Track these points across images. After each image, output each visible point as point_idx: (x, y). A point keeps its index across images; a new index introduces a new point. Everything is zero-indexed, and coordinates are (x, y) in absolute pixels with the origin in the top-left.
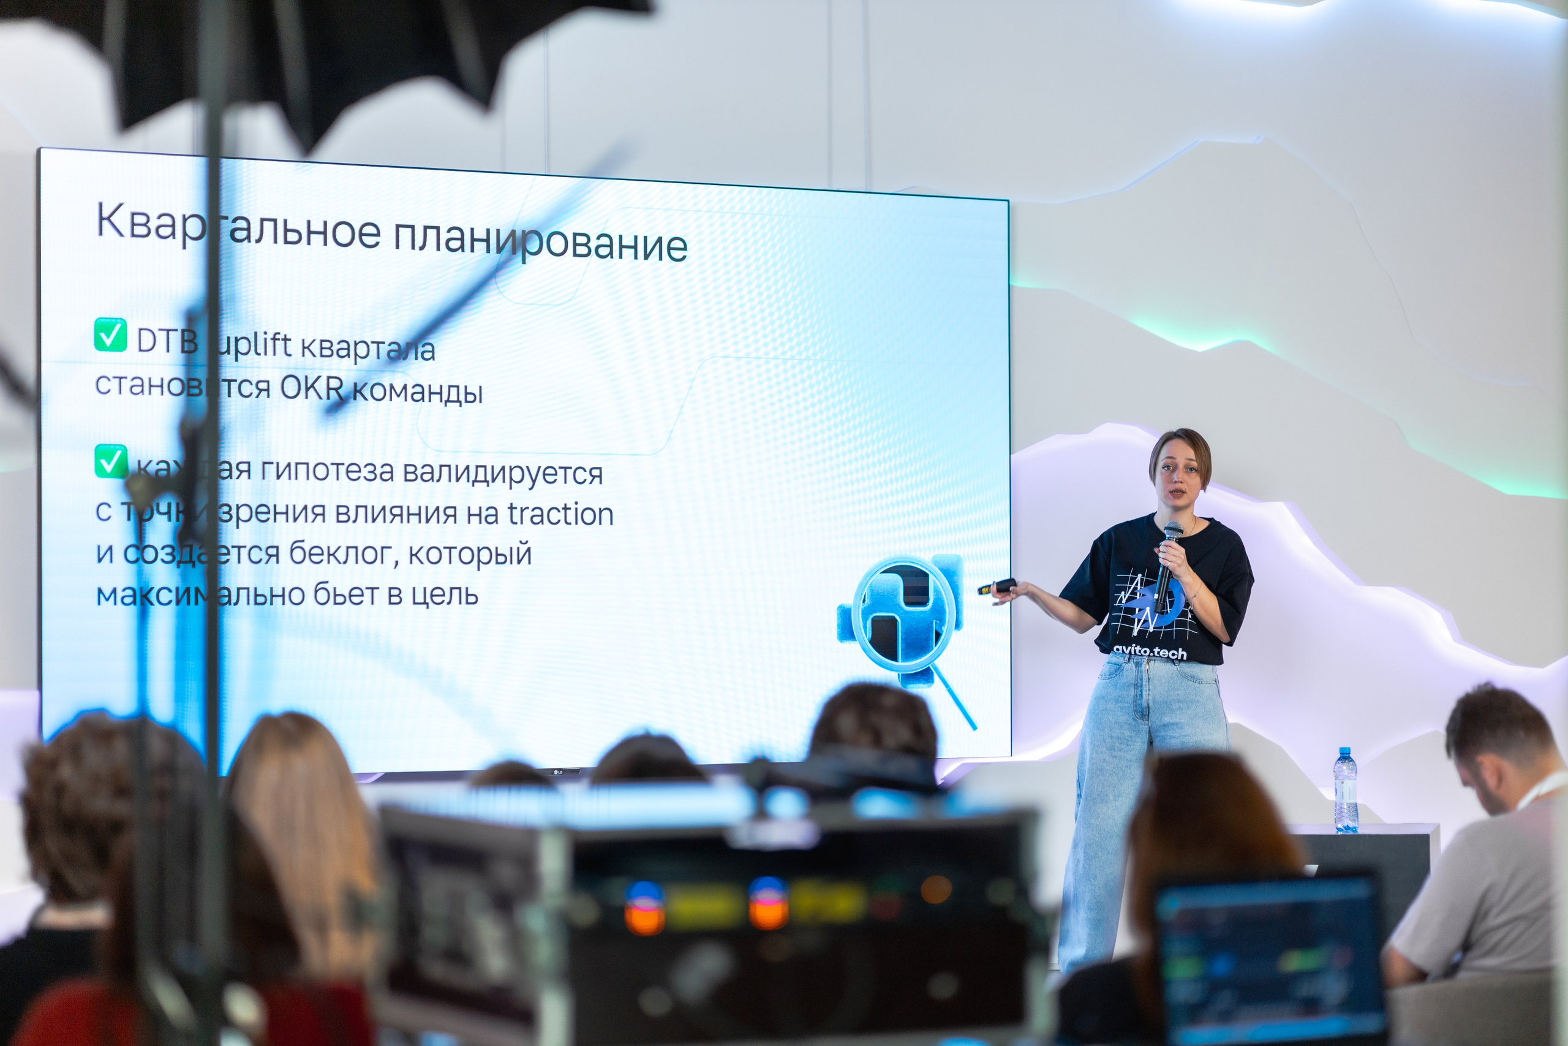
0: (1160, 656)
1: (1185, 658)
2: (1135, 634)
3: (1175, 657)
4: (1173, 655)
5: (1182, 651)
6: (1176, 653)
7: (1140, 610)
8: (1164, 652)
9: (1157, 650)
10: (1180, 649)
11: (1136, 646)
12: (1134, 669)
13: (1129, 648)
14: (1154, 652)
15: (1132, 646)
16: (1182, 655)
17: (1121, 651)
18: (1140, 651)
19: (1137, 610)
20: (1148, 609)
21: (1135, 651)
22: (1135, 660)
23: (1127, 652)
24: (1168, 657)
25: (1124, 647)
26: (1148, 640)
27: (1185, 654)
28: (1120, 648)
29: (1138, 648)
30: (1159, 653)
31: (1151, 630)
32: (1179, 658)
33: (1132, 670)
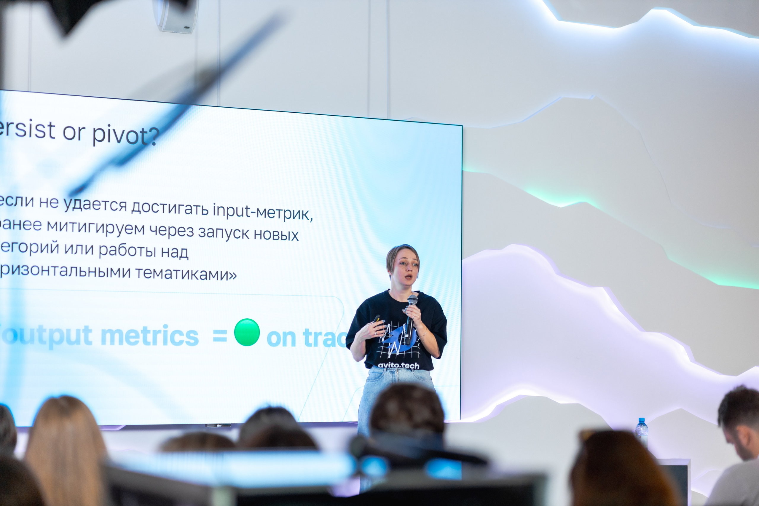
0: (405, 368)
1: (418, 368)
2: (389, 357)
3: (413, 368)
4: (412, 366)
5: (417, 364)
6: (413, 365)
7: (391, 344)
8: (407, 365)
9: (403, 364)
10: (416, 363)
11: (391, 363)
12: (390, 375)
13: (387, 364)
14: (401, 366)
15: (388, 363)
16: (417, 367)
17: (382, 366)
18: (393, 366)
19: (390, 343)
20: (395, 343)
21: (391, 365)
22: (390, 370)
23: (386, 366)
24: (410, 368)
25: (384, 364)
26: (398, 359)
27: (418, 366)
28: (382, 364)
29: (392, 364)
30: (404, 366)
31: (398, 354)
32: (415, 368)
33: (389, 375)
